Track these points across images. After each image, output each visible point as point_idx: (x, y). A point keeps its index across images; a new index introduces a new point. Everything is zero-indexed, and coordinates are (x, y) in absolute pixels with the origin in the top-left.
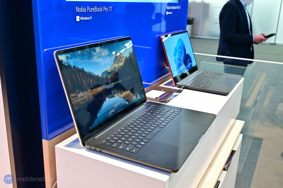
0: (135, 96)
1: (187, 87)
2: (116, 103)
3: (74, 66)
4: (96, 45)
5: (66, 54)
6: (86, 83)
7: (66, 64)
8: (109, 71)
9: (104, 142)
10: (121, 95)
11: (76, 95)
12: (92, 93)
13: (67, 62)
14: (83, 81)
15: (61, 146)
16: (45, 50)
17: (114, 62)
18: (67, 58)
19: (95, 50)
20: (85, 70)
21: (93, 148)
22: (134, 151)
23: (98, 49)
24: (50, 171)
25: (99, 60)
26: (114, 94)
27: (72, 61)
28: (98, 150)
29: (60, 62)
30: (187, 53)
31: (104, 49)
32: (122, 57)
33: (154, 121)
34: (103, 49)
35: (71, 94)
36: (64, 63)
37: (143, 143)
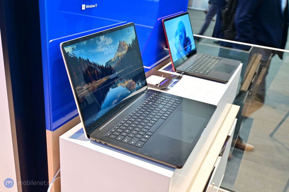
0: (137, 84)
1: (187, 73)
2: (119, 93)
3: (80, 58)
4: (101, 34)
5: (72, 45)
6: (90, 74)
7: (72, 56)
8: (112, 61)
9: (109, 134)
10: (124, 84)
11: (81, 87)
12: (96, 84)
13: (73, 54)
14: (88, 72)
15: (65, 137)
16: (51, 41)
17: (118, 51)
18: (73, 49)
19: (100, 39)
20: (90, 61)
21: (98, 141)
22: (139, 145)
23: (102, 38)
24: (53, 160)
25: (103, 50)
26: (117, 84)
27: (77, 53)
28: (103, 143)
29: (66, 54)
30: (187, 37)
31: (109, 37)
32: (125, 44)
33: (157, 112)
34: (107, 37)
35: (77, 87)
36: (70, 55)
37: (147, 136)
